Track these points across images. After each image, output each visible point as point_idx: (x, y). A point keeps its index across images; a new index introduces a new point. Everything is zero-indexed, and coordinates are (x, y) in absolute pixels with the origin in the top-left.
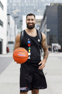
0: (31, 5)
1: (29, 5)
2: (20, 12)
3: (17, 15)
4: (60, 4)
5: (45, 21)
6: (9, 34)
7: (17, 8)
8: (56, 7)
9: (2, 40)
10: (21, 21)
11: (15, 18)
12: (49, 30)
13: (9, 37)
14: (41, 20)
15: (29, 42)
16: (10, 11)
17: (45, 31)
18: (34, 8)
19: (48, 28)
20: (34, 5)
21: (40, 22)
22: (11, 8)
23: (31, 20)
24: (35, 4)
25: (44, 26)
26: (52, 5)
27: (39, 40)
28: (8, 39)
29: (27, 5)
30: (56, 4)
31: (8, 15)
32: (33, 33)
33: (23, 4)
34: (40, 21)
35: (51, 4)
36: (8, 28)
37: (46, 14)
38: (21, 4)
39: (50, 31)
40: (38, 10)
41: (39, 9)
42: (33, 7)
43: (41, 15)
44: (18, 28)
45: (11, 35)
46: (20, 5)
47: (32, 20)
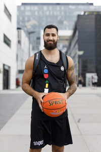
0: (53, 13)
1: (51, 13)
2: (37, 24)
3: (32, 30)
4: (98, 12)
5: (76, 38)
6: (19, 59)
7: (31, 18)
8: (93, 17)
9: (9, 67)
10: (39, 38)
11: (30, 33)
12: (81, 53)
13: (19, 63)
14: (70, 37)
15: (46, 71)
16: (21, 23)
17: (76, 54)
18: (59, 18)
19: (80, 50)
20: (58, 13)
21: (67, 40)
22: (23, 19)
23: (51, 36)
24: (61, 13)
25: (75, 46)
26: (86, 14)
27: (62, 69)
28: (17, 66)
29: (48, 13)
30: (93, 12)
31: (18, 29)
32: (53, 56)
33: (41, 13)
34: (68, 38)
35: (85, 12)
36: (18, 49)
37: (78, 27)
38: (38, 13)
39: (84, 53)
40: (65, 22)
41: (65, 19)
42: (57, 17)
43: (69, 29)
44: (33, 49)
45: (22, 60)
46: (36, 13)
47: (53, 35)
